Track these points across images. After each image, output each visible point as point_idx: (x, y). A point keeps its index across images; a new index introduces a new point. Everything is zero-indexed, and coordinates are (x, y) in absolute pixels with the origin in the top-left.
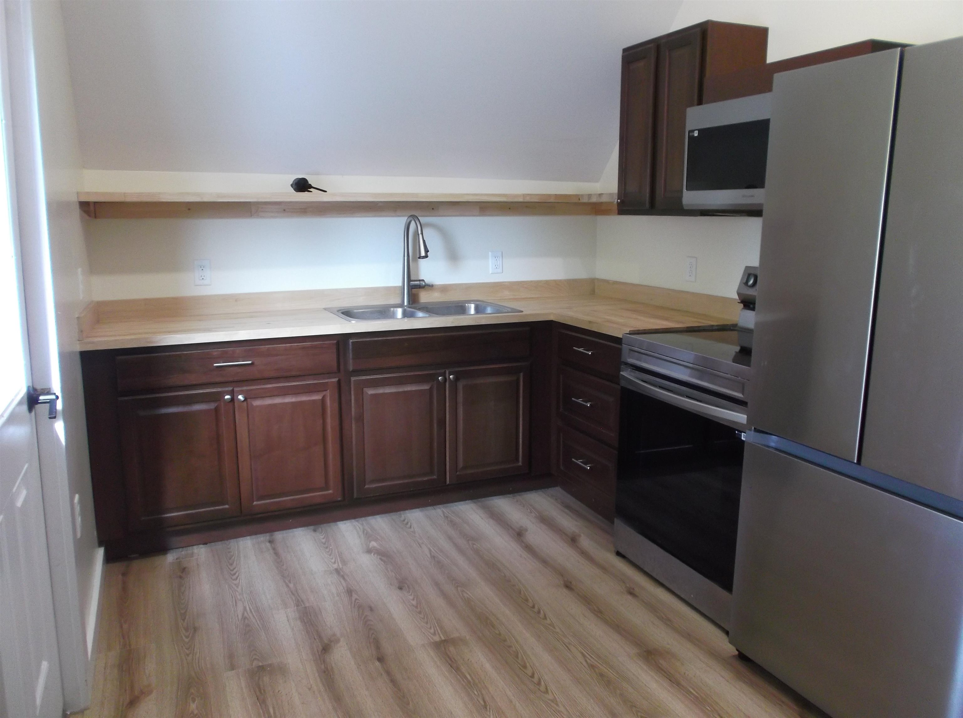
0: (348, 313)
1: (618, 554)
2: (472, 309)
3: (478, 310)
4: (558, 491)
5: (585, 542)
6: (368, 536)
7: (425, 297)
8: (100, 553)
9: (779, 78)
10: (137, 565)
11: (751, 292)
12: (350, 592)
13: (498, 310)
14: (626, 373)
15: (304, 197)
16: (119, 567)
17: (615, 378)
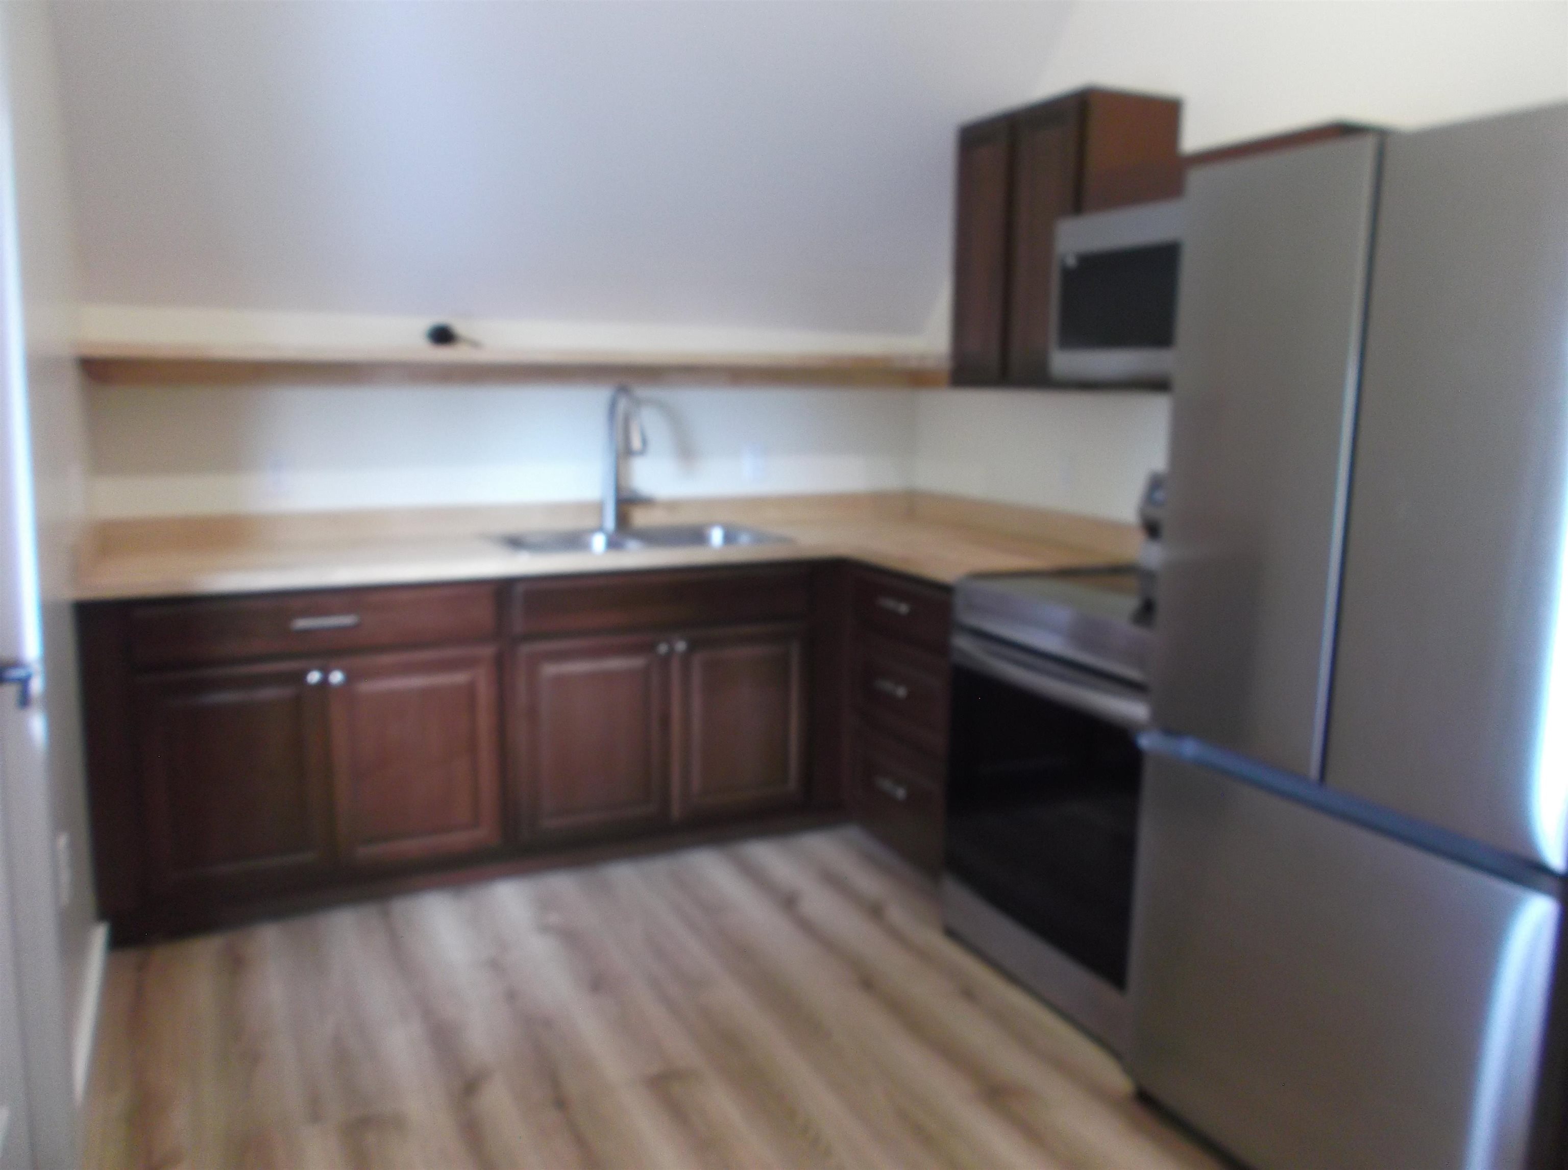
0: (515, 543)
1: (951, 933)
2: (717, 536)
3: (729, 538)
4: (853, 833)
5: (897, 914)
6: (545, 905)
7: (641, 518)
8: (99, 935)
9: (1196, 179)
10: (162, 954)
11: (1157, 513)
12: (511, 996)
13: (759, 538)
14: (962, 643)
15: (444, 354)
16: (131, 956)
17: (942, 648)
